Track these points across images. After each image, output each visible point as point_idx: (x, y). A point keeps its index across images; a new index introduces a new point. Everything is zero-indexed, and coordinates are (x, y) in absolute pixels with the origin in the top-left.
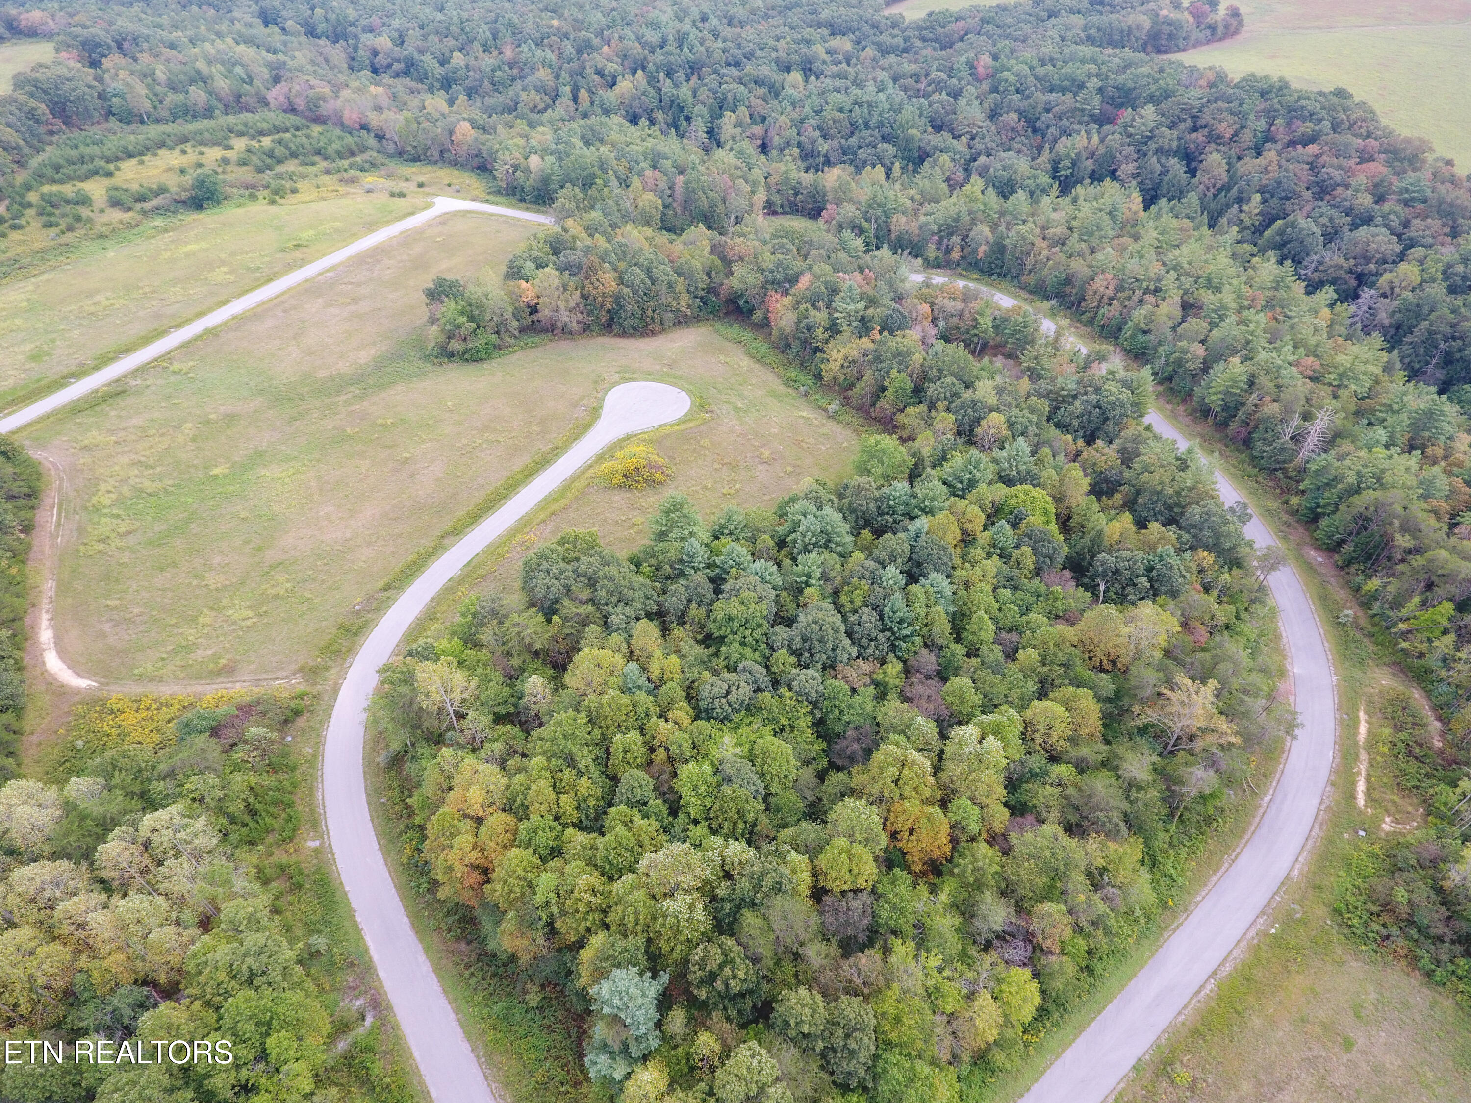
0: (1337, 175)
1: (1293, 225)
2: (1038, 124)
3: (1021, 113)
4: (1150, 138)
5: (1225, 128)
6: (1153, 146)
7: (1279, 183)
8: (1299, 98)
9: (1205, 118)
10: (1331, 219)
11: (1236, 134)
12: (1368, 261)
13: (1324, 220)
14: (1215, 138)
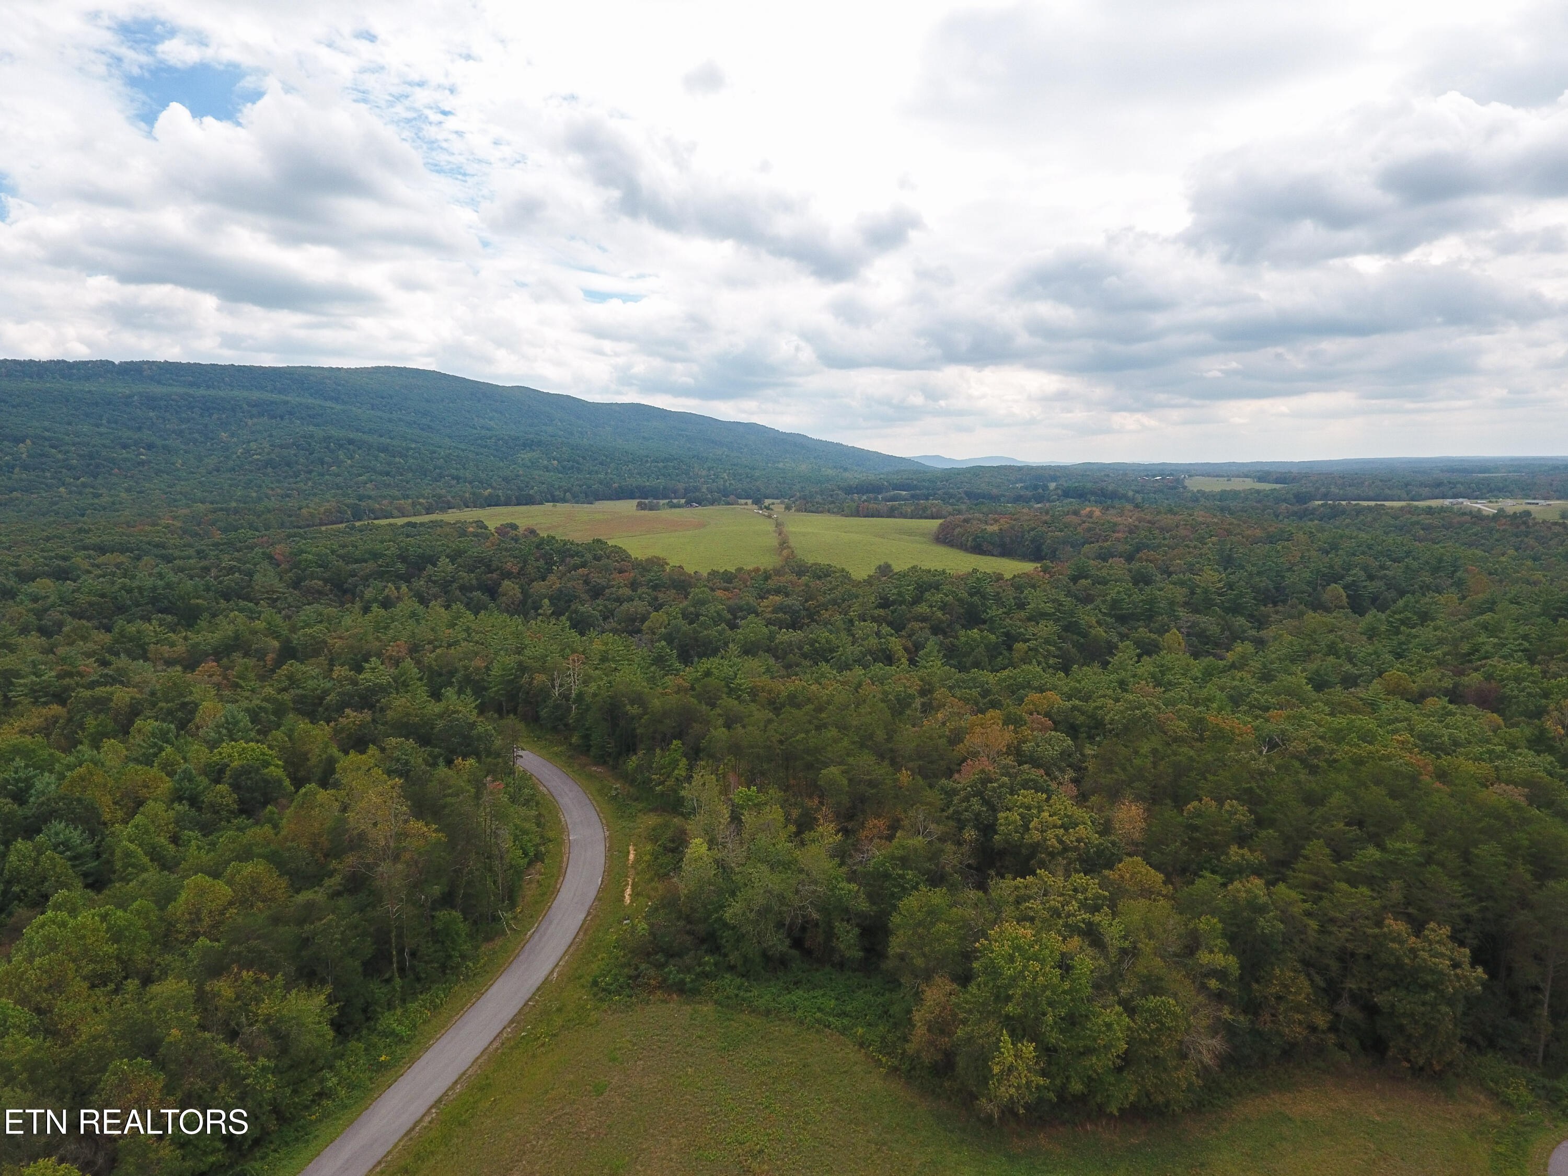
0: (603, 582)
1: (576, 612)
2: (345, 586)
3: (326, 581)
4: (453, 582)
5: (511, 565)
6: (455, 585)
7: (561, 591)
8: (564, 545)
9: (495, 564)
10: (605, 607)
11: (522, 569)
12: (634, 620)
13: (601, 608)
14: (508, 575)
